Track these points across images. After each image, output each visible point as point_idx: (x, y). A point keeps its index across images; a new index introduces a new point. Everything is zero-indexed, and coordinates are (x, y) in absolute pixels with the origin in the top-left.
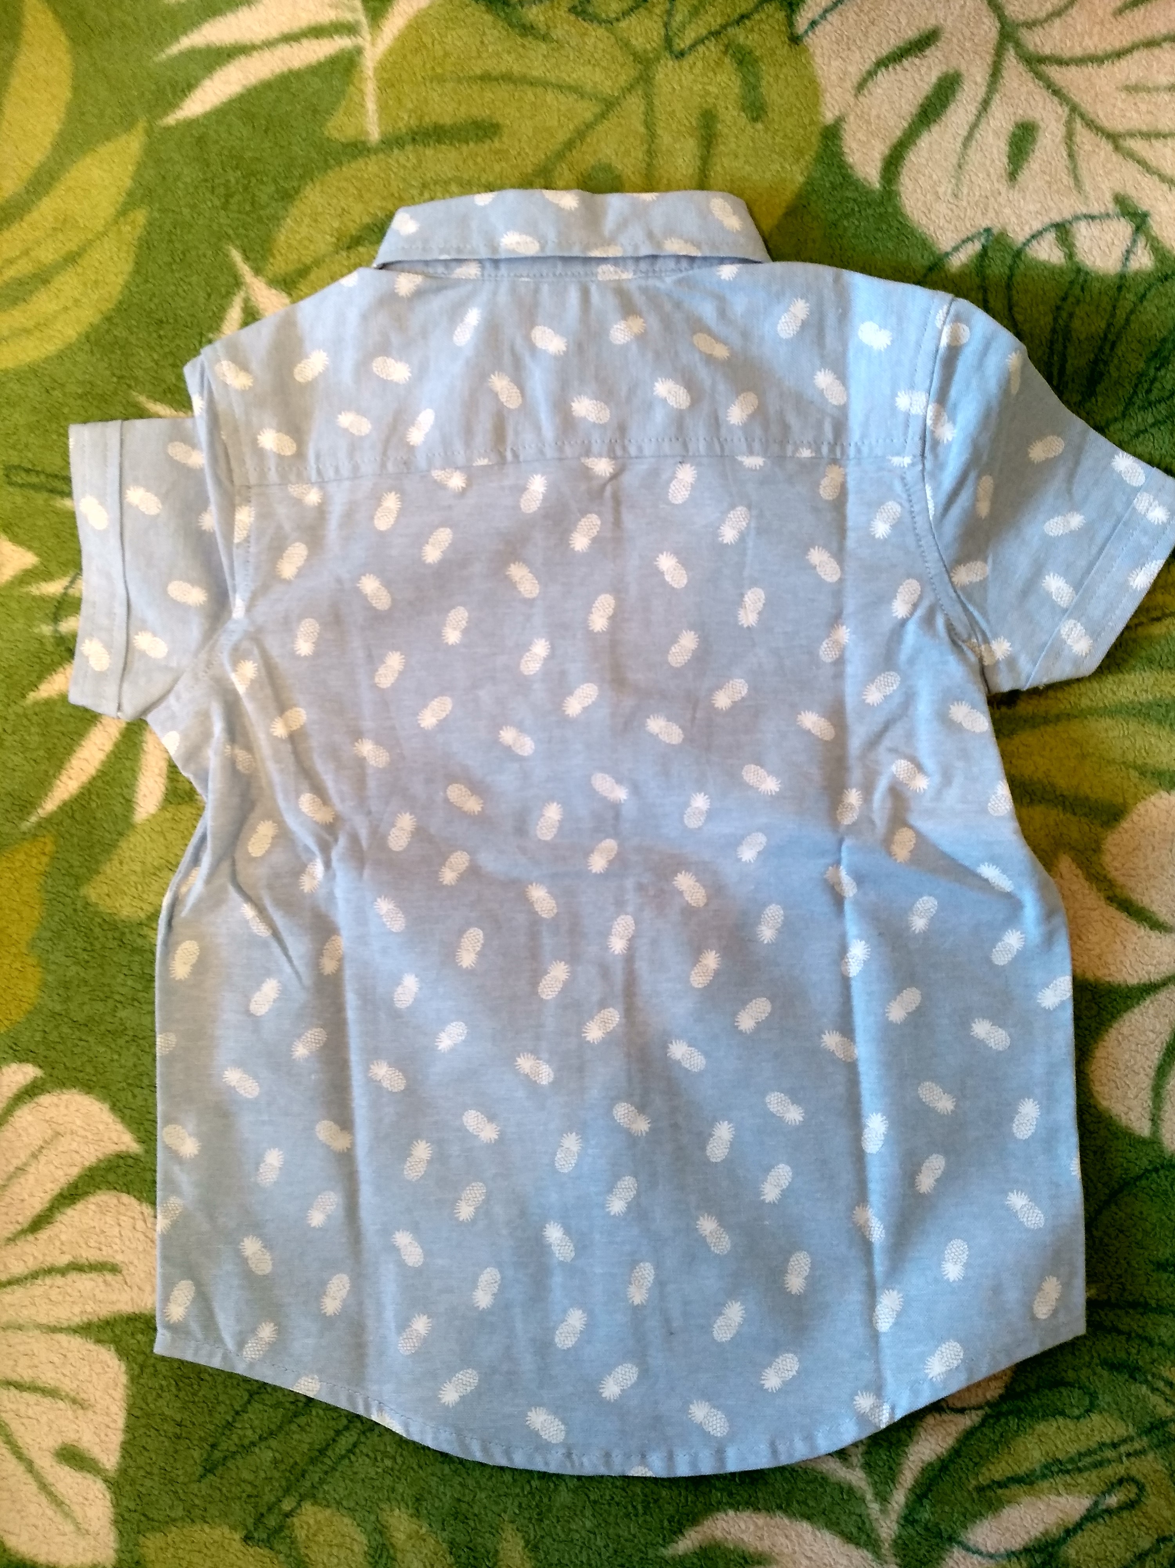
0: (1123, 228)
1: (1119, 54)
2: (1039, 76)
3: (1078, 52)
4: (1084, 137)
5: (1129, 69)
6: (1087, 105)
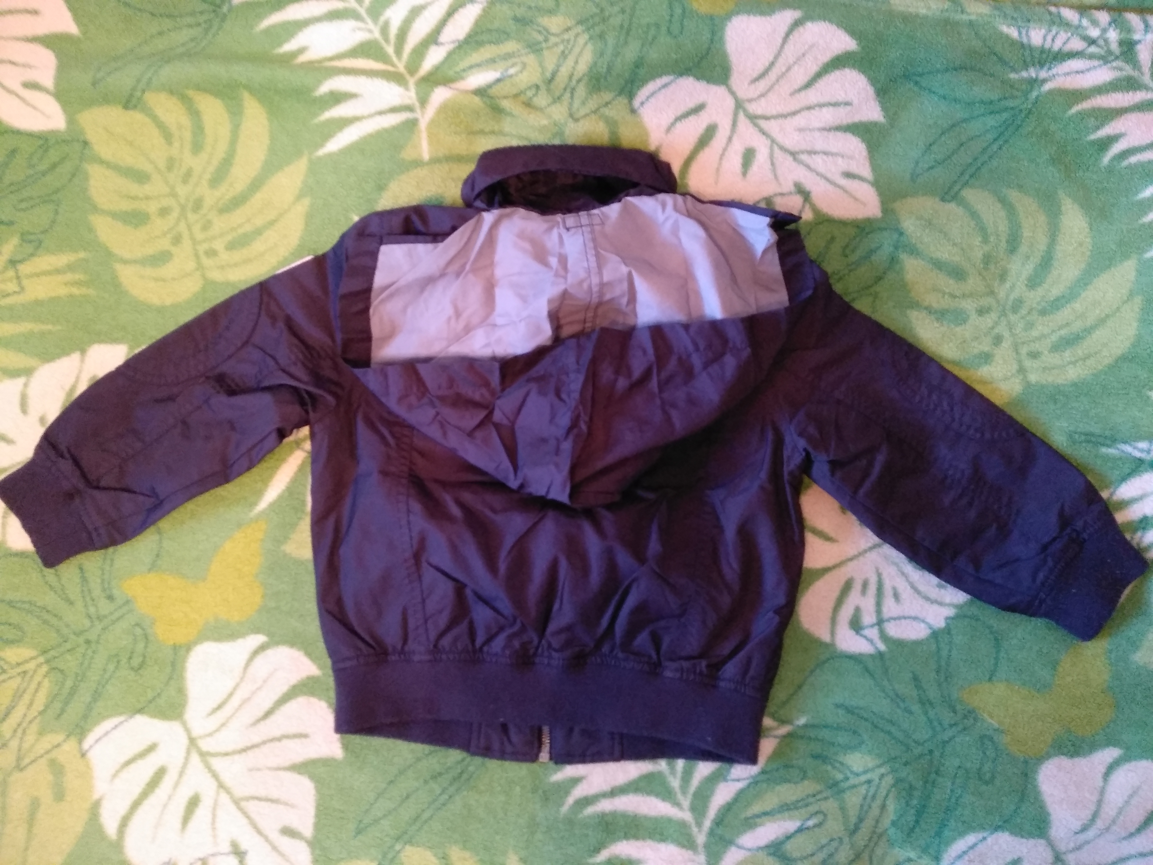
0: (798, 199)
1: (794, 113)
2: (756, 125)
3: (774, 112)
4: (779, 154)
5: (800, 120)
6: (780, 138)
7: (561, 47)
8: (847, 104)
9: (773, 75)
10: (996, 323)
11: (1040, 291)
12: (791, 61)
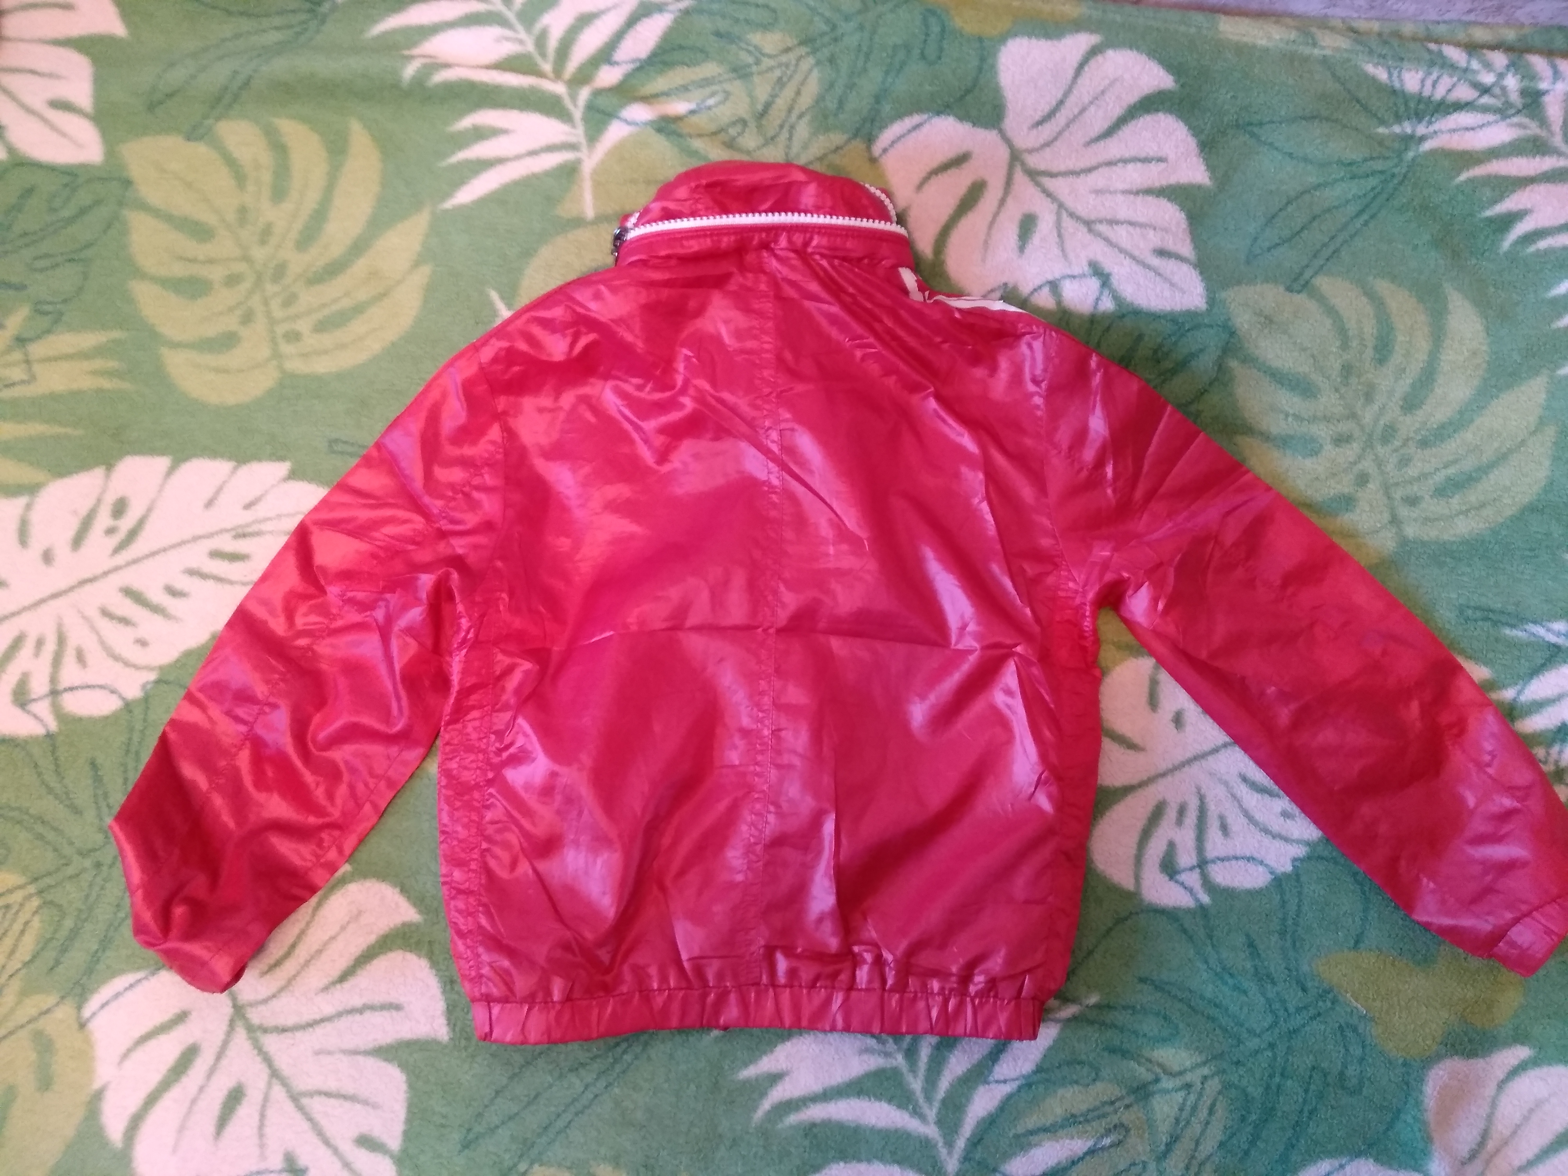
0: (1094, 283)
1: (1090, 170)
2: (1038, 184)
3: (1062, 168)
4: (1068, 223)
5: (1097, 179)
6: (1069, 203)
7: (777, 73)
8: (1160, 160)
9: (1061, 118)
10: (1360, 458)
11: (1420, 415)
12: (1086, 100)
